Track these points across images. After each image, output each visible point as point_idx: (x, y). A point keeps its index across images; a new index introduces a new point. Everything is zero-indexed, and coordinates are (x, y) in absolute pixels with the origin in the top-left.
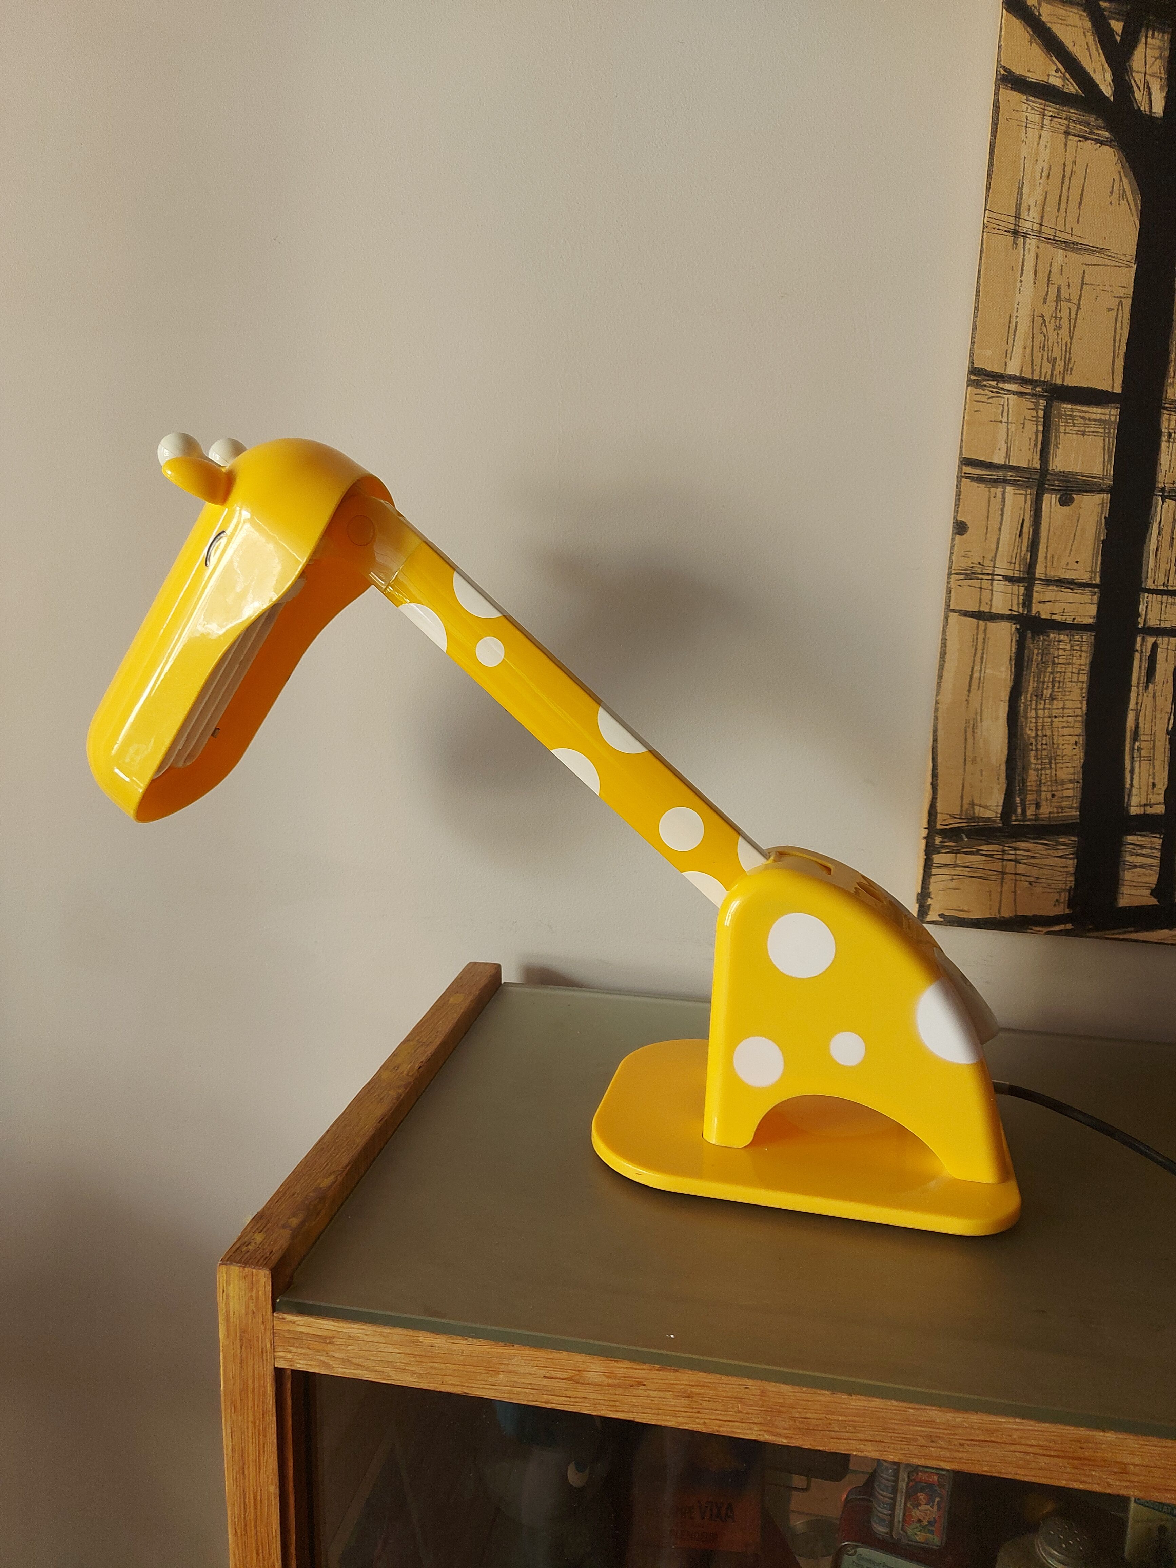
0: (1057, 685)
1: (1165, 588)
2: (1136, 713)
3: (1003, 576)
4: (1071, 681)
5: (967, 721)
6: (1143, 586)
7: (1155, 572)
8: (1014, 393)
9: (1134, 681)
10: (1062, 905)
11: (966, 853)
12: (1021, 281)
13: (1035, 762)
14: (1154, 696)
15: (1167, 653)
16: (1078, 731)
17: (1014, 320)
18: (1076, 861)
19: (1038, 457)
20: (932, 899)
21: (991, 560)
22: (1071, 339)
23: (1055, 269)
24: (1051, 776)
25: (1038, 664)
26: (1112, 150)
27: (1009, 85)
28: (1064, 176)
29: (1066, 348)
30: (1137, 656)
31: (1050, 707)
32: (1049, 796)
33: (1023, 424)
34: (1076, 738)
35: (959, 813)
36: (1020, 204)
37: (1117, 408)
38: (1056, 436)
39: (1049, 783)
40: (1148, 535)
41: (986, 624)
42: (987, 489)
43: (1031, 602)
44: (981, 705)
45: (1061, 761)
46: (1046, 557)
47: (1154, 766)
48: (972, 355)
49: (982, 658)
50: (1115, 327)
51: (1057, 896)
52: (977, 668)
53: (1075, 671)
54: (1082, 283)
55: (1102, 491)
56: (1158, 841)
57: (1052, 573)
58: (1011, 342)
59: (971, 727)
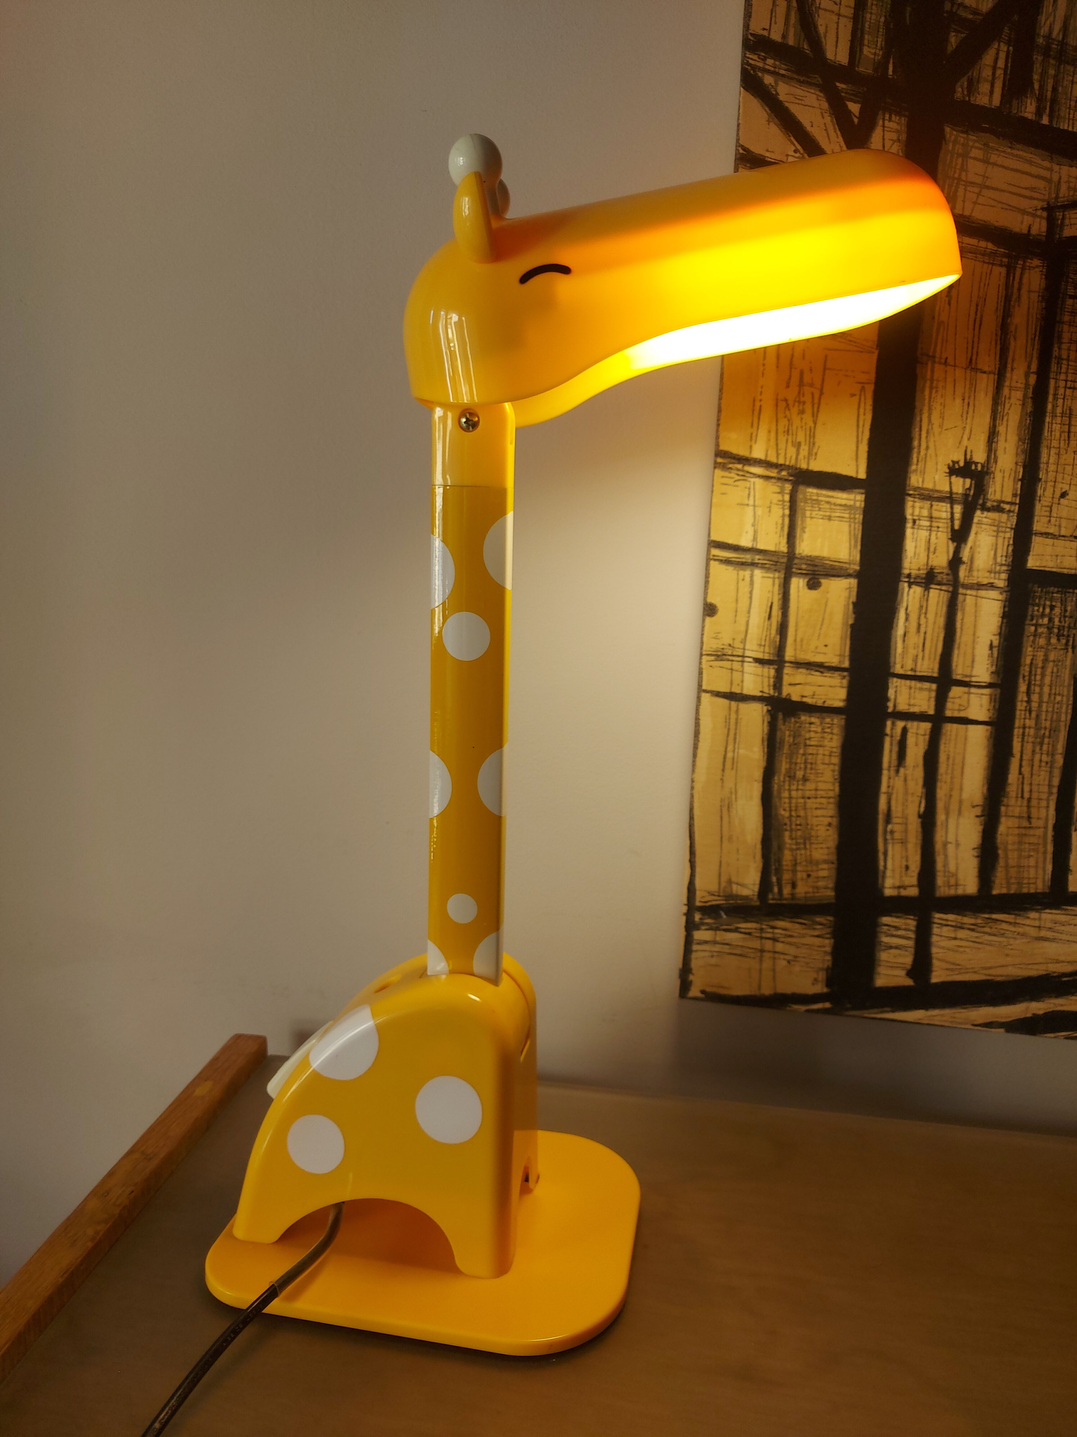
0: (809, 766)
1: (914, 674)
2: (888, 796)
3: (754, 658)
4: (823, 764)
5: (722, 800)
6: (892, 671)
7: (903, 658)
8: (759, 476)
9: (885, 765)
10: (820, 984)
11: (725, 930)
12: (764, 365)
13: (790, 842)
14: (905, 780)
15: (917, 738)
16: (832, 813)
17: (758, 404)
18: (832, 941)
19: (785, 541)
20: (693, 974)
21: (742, 642)
22: (815, 424)
23: (797, 354)
24: (806, 857)
25: (790, 745)
27: (748, 165)
29: (810, 433)
30: (887, 741)
31: (803, 788)
32: (804, 875)
33: (770, 507)
34: (829, 820)
35: (717, 890)
37: (862, 493)
38: (802, 520)
39: (804, 863)
40: (896, 620)
41: (738, 706)
42: (735, 572)
43: (781, 685)
44: (736, 784)
45: (816, 842)
47: (907, 849)
48: (717, 438)
49: (735, 739)
50: (858, 413)
51: (815, 975)
52: (730, 748)
53: (827, 753)
54: (825, 369)
55: (849, 576)
56: (912, 923)
57: (801, 657)
58: (755, 426)
59: (726, 806)
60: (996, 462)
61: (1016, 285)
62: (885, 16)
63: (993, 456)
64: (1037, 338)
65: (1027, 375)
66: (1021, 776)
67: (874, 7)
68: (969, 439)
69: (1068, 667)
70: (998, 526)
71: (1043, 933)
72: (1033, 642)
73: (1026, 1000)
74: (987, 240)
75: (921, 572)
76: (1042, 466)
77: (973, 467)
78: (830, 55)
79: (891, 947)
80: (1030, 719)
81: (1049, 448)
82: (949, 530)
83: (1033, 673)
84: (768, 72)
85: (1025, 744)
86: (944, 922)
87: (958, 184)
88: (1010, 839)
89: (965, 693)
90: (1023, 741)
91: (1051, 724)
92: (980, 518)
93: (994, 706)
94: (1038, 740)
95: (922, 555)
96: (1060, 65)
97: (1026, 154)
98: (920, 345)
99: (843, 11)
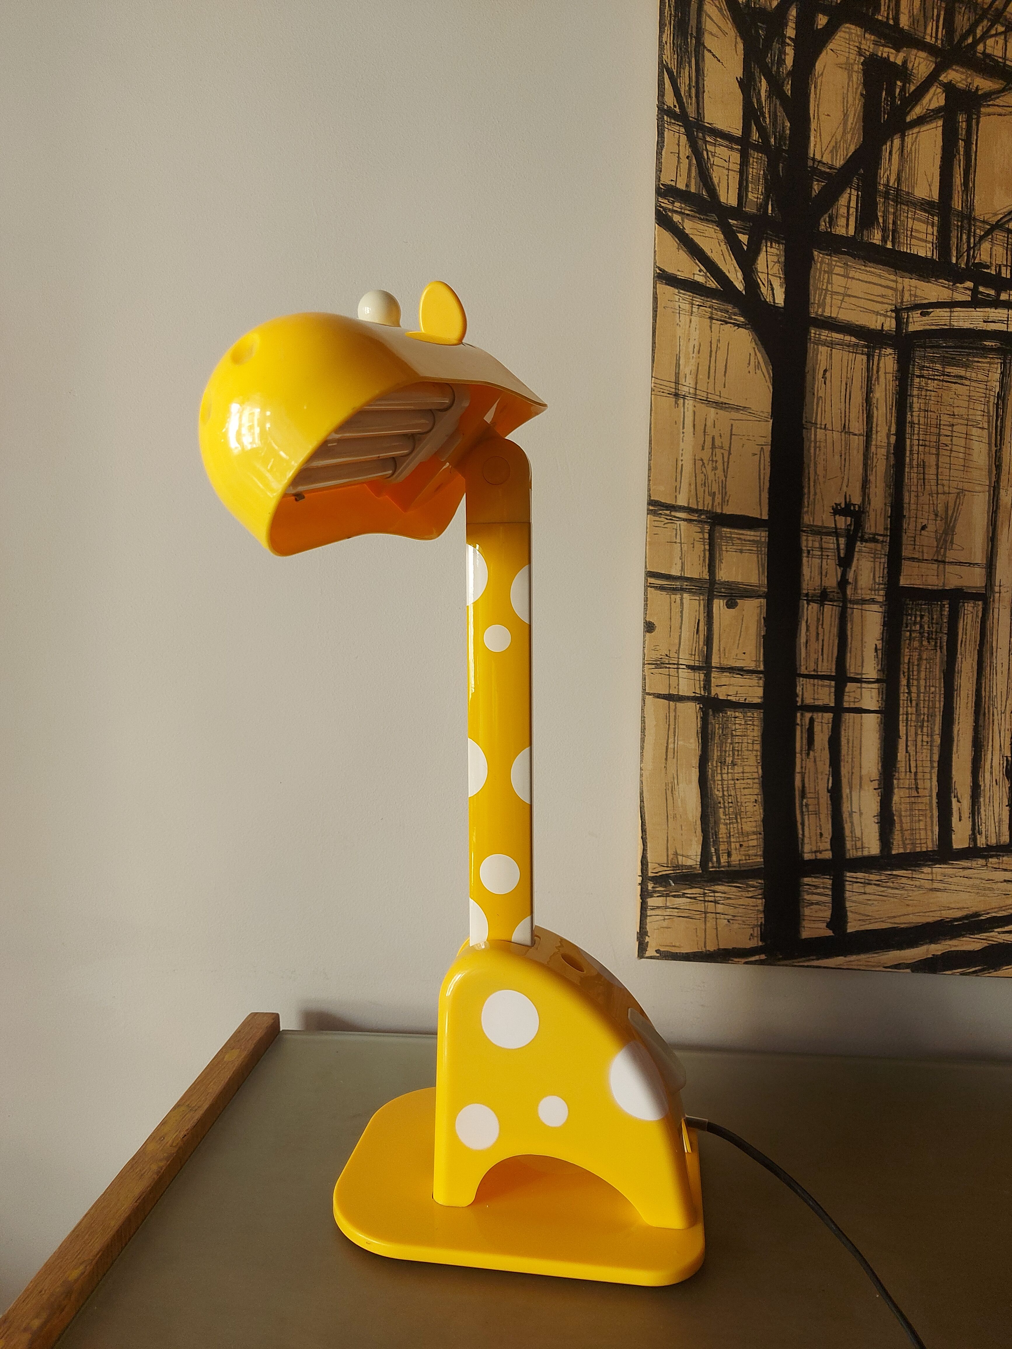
0: (736, 753)
1: (816, 674)
2: (802, 775)
3: (686, 665)
4: (748, 750)
5: (666, 785)
6: (798, 672)
7: (807, 661)
8: (684, 520)
9: (798, 749)
10: (755, 938)
11: (674, 896)
12: (683, 433)
13: (724, 817)
14: (815, 761)
15: (822, 726)
16: (757, 791)
17: (680, 463)
18: (764, 900)
19: (707, 570)
20: (649, 937)
21: (676, 653)
22: (726, 477)
23: (709, 423)
24: (738, 829)
25: (720, 736)
26: (747, 331)
27: (664, 282)
28: (711, 351)
29: (722, 485)
30: (798, 728)
31: (732, 771)
32: (738, 846)
33: (693, 544)
34: (755, 797)
36: (679, 373)
37: (766, 531)
38: (719, 553)
39: (737, 835)
40: (799, 631)
41: (676, 705)
42: (667, 596)
43: (710, 686)
44: (677, 771)
45: (745, 817)
46: (719, 650)
47: (820, 818)
48: (649, 490)
49: (675, 732)
50: (760, 468)
51: (751, 932)
52: (671, 740)
53: (750, 741)
54: (731, 435)
55: (759, 597)
56: (828, 882)
57: (725, 663)
58: (678, 480)
59: (670, 789)
60: (869, 503)
61: (875, 368)
62: (764, 170)
63: (867, 500)
64: (894, 408)
65: (888, 437)
66: (907, 754)
67: (755, 164)
68: (847, 487)
69: (938, 664)
70: (875, 554)
71: (936, 885)
72: (909, 644)
73: (927, 943)
74: (851, 335)
75: (817, 591)
76: (905, 505)
77: (852, 508)
78: (723, 199)
80: (911, 707)
81: (910, 492)
82: (837, 558)
83: (911, 669)
84: (676, 212)
85: (909, 728)
86: (854, 880)
87: (826, 294)
88: (903, 807)
89: (858, 688)
90: (907, 725)
91: (928, 710)
92: (861, 548)
93: (882, 698)
94: (919, 724)
95: (816, 578)
96: (897, 206)
97: (876, 270)
98: (804, 415)
99: (732, 166)
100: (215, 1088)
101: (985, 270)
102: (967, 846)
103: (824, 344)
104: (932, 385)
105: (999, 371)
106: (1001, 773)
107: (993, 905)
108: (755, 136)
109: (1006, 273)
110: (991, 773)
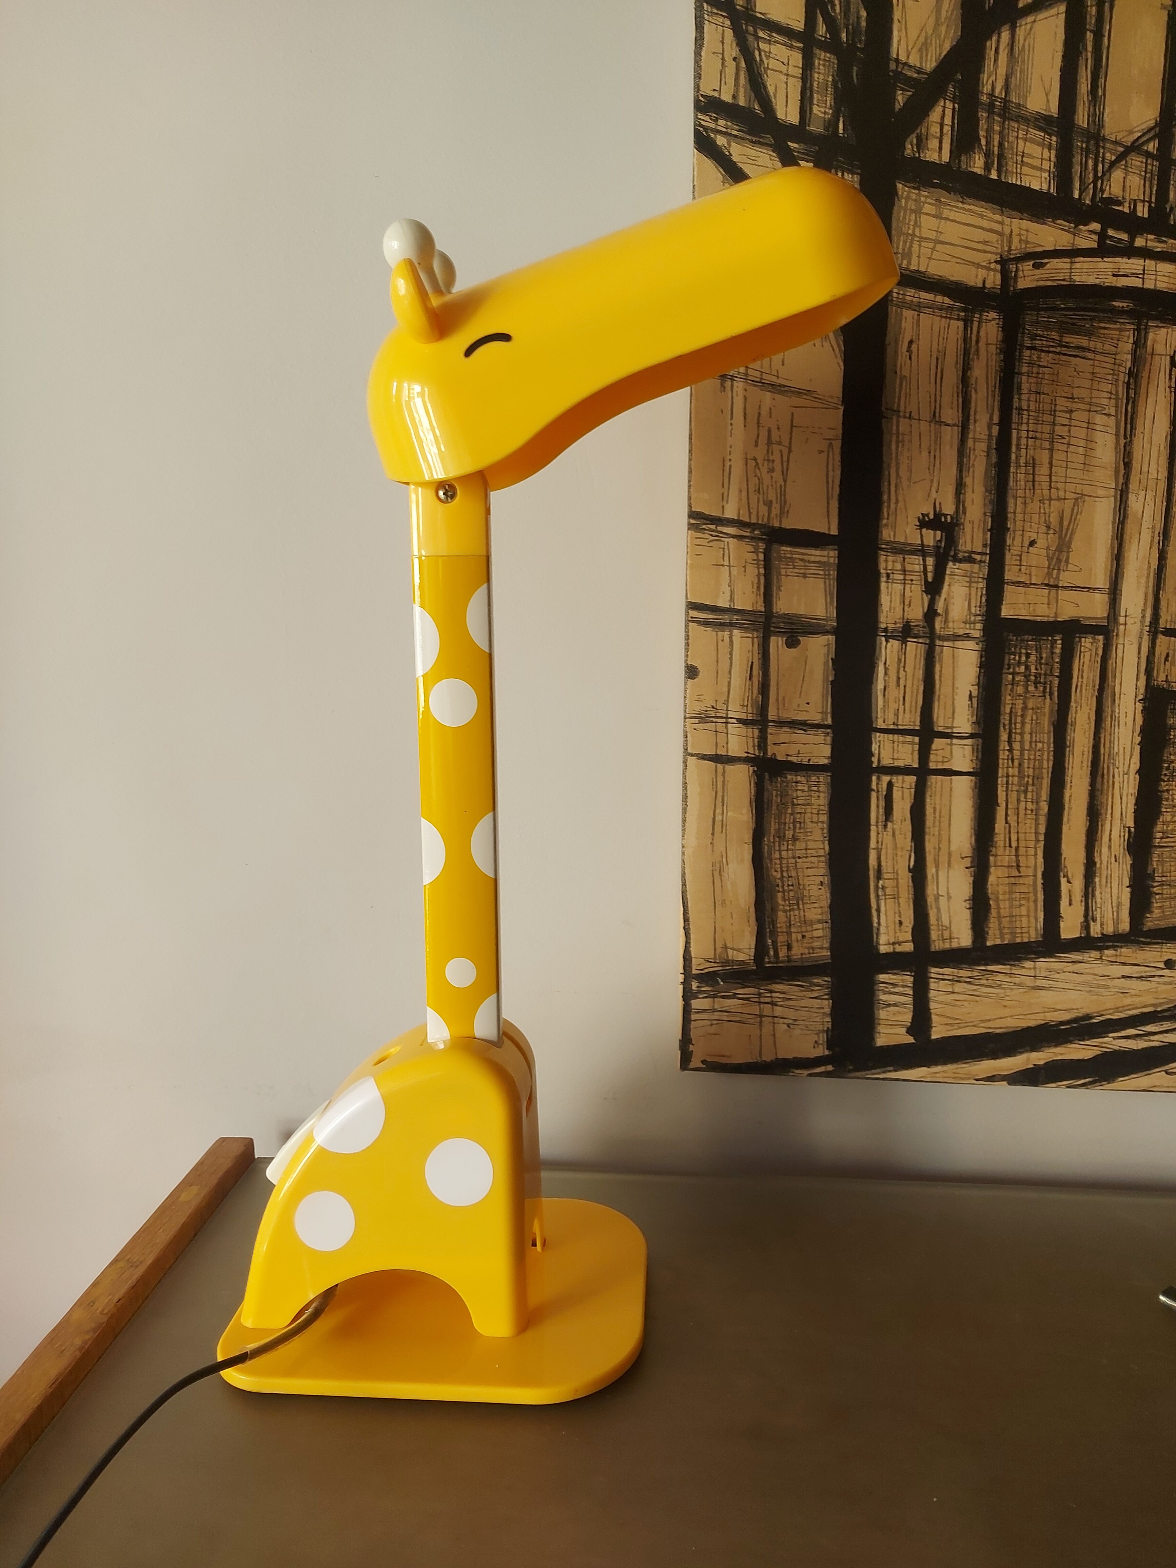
0: (798, 825)
1: (896, 728)
2: (878, 851)
3: (737, 719)
4: (812, 822)
5: (713, 865)
6: (874, 726)
7: (884, 712)
8: (733, 536)
9: (873, 820)
10: (821, 1046)
11: (723, 997)
12: (731, 424)
13: (783, 903)
14: (894, 834)
15: (903, 792)
16: (822, 871)
17: (728, 464)
18: (831, 1001)
19: (762, 600)
20: (693, 1045)
21: (724, 704)
22: (785, 481)
23: (764, 412)
24: (800, 917)
25: (778, 805)
29: (781, 491)
30: (874, 795)
31: (793, 848)
32: (800, 937)
33: (744, 567)
34: (821, 878)
35: (713, 957)
37: (835, 550)
38: (778, 579)
39: (798, 924)
40: (875, 674)
41: (724, 768)
42: (714, 633)
43: (766, 745)
44: (726, 848)
45: (809, 902)
46: (777, 700)
47: (899, 904)
48: (690, 498)
49: (723, 802)
50: (827, 469)
51: (815, 1038)
52: (718, 811)
53: (815, 811)
54: (792, 426)
55: (826, 633)
56: (909, 979)
57: (785, 716)
58: (726, 486)
59: (718, 871)
60: (965, 513)
61: (974, 338)
62: (833, 76)
63: (961, 508)
64: (997, 389)
65: (989, 428)
66: (1007, 825)
67: (821, 67)
68: (937, 492)
69: (1047, 714)
70: (970, 577)
71: (1039, 983)
72: (1012, 690)
73: (1027, 1051)
74: (943, 295)
75: (898, 625)
76: (1009, 515)
77: (943, 520)
78: (780, 115)
79: (889, 1005)
80: (1013, 767)
81: (1015, 498)
82: (923, 583)
83: (1013, 721)
84: (721, 133)
85: (1009, 792)
86: (941, 977)
87: (912, 240)
88: (1001, 889)
89: (948, 744)
90: (1007, 790)
91: (1034, 771)
92: (952, 570)
93: (977, 757)
94: (1022, 788)
95: (897, 609)
96: (1004, 122)
97: (977, 209)
98: (883, 400)
99: (792, 70)
100: (164, 1237)
101: (1117, 208)
102: (1078, 936)
103: (910, 306)
104: (1046, 359)
105: (1131, 340)
106: (1122, 847)
107: (1108, 1006)
108: (821, 29)
109: (1143, 211)
110: (1110, 847)
